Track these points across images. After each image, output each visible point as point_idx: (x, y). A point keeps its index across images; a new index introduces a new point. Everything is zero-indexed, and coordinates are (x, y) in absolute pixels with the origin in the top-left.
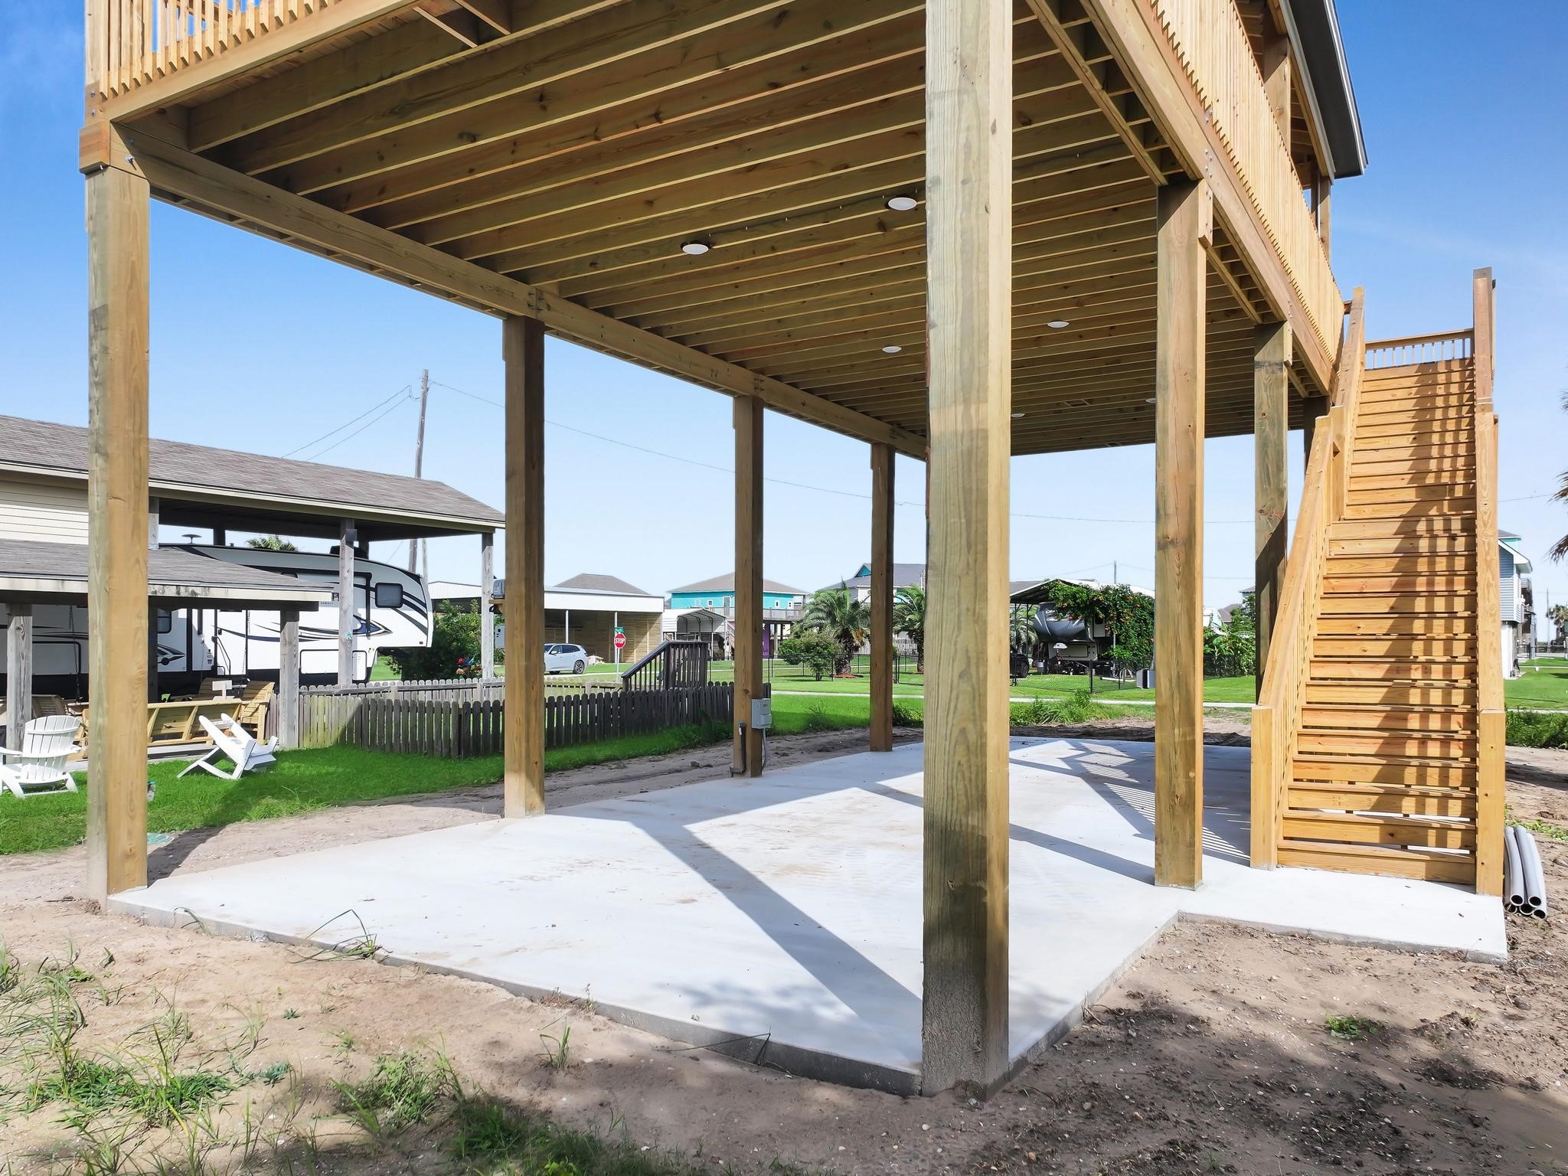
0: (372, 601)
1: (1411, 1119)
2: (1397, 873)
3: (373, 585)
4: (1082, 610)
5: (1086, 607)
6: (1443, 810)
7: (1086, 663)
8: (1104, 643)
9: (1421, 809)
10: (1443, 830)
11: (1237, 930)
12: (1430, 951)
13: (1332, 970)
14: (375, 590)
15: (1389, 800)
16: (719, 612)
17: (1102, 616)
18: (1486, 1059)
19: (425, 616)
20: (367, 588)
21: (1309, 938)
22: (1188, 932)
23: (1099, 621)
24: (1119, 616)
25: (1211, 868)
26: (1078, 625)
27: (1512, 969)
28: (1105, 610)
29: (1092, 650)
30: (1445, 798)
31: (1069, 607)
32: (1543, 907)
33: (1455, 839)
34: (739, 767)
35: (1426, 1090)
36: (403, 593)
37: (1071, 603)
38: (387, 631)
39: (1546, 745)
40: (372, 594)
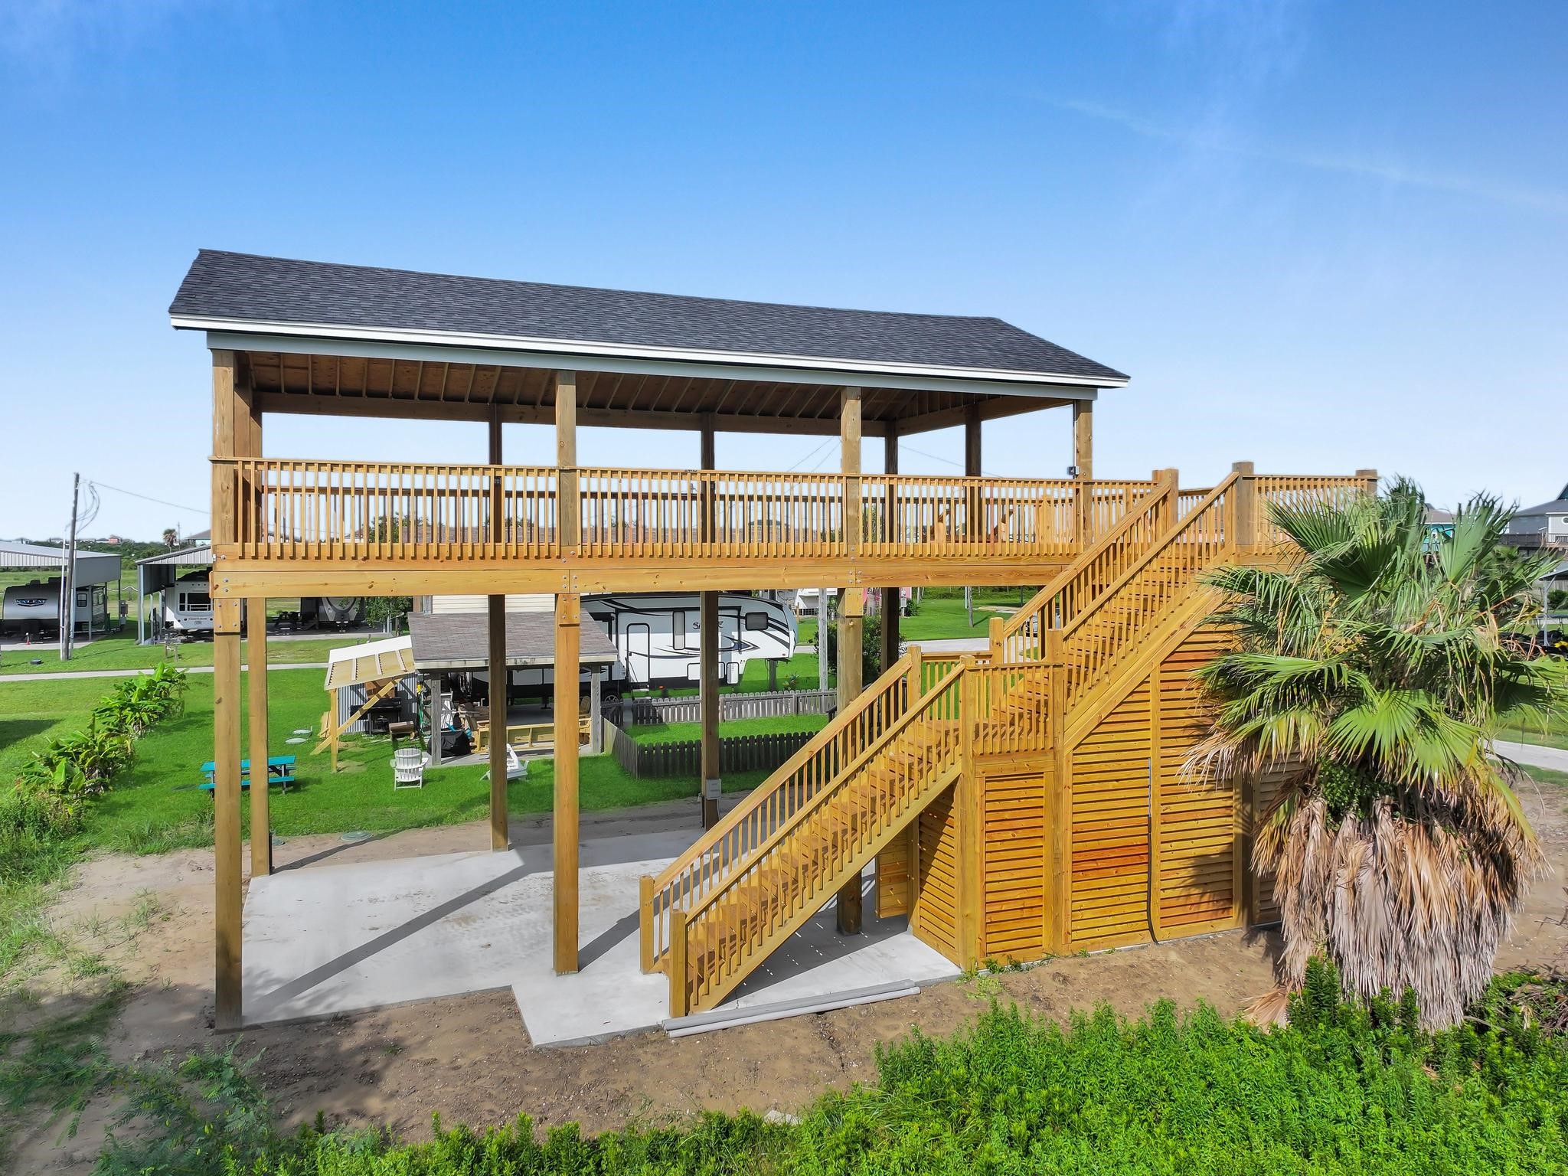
0: (743, 626)
3: (743, 614)
14: (745, 618)
19: (788, 634)
20: (739, 617)
36: (768, 618)
38: (755, 647)
40: (743, 621)
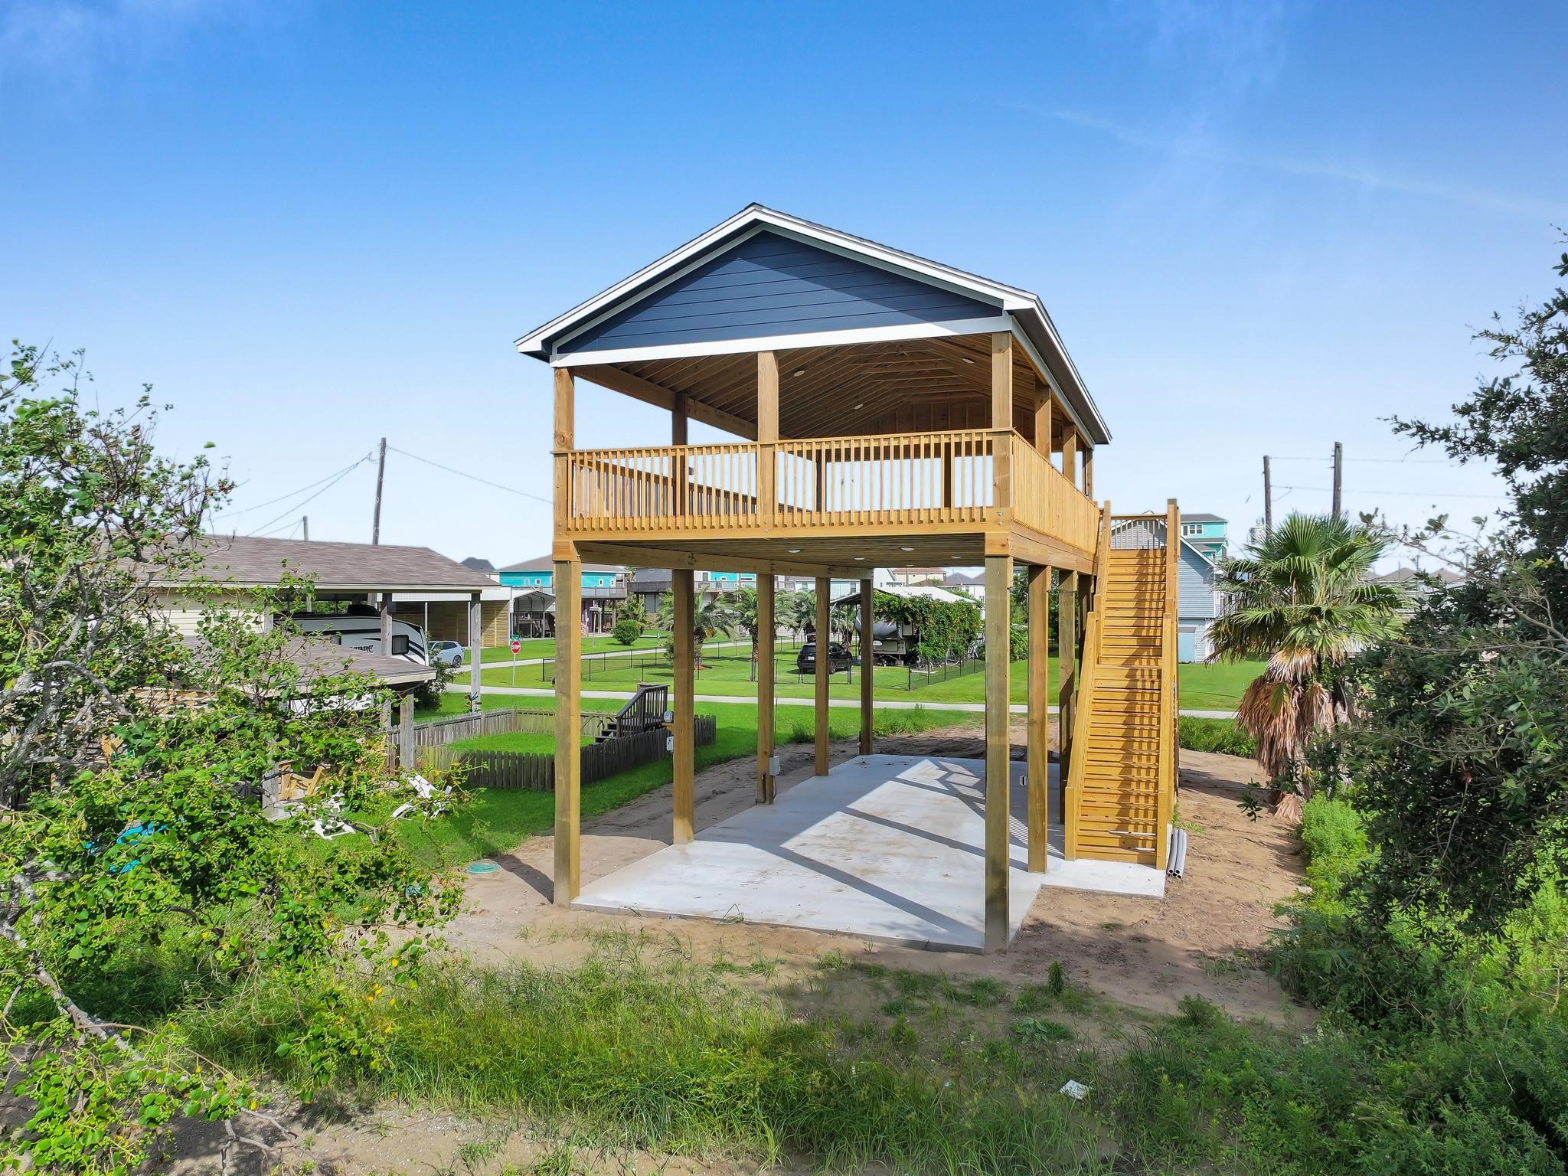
1: (1127, 952)
2: (1126, 861)
4: (895, 614)
5: (898, 613)
6: (1145, 830)
7: (896, 656)
8: (913, 640)
9: (1136, 830)
10: (1145, 840)
11: (1066, 891)
12: (1137, 896)
13: (1102, 906)
15: (1123, 825)
16: (549, 592)
17: (910, 620)
18: (1149, 932)
19: (424, 658)
21: (1092, 894)
22: (1047, 894)
23: (907, 623)
24: (924, 619)
25: (1051, 861)
26: (891, 626)
27: (1163, 902)
28: (913, 615)
29: (901, 645)
30: (1146, 825)
31: (884, 612)
32: (1181, 874)
33: (1149, 843)
34: (761, 798)
35: (1132, 944)
36: (409, 641)
37: (886, 609)
39: (1214, 751)
